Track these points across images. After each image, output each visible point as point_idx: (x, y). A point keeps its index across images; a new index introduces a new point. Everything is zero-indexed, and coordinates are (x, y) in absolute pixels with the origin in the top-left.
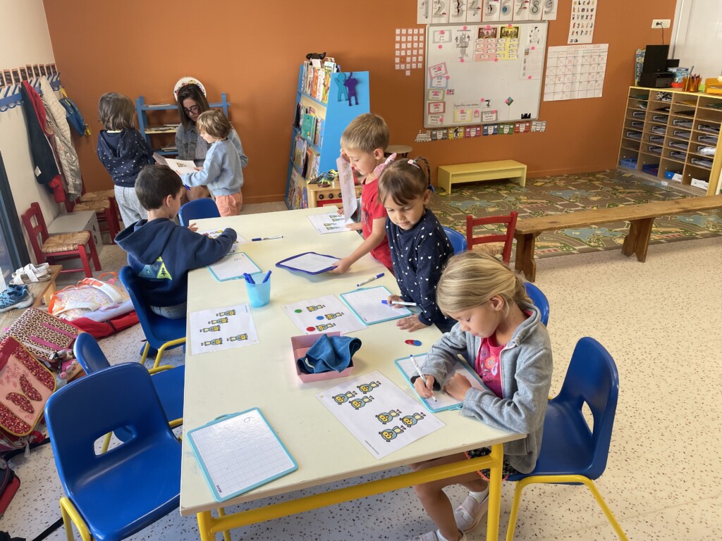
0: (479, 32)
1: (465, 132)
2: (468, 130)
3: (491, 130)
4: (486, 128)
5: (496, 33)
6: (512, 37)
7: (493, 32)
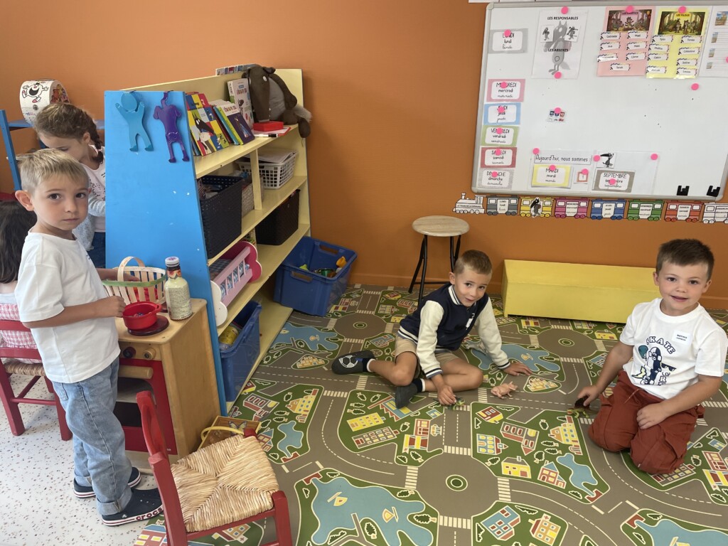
0: (610, 18)
1: (555, 207)
2: (561, 204)
3: (608, 211)
4: (597, 205)
5: (649, 20)
6: (686, 33)
7: (642, 19)
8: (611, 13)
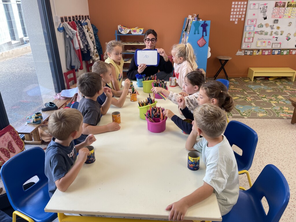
0: (276, 4)
1: (262, 52)
2: (264, 51)
4: (274, 51)
6: (293, 7)
7: (283, 4)
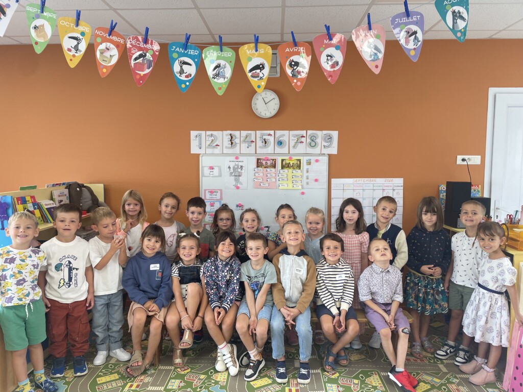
0: (257, 162)
5: (275, 164)
6: (294, 168)
7: (272, 163)
8: (258, 159)
